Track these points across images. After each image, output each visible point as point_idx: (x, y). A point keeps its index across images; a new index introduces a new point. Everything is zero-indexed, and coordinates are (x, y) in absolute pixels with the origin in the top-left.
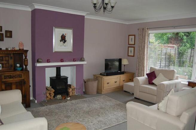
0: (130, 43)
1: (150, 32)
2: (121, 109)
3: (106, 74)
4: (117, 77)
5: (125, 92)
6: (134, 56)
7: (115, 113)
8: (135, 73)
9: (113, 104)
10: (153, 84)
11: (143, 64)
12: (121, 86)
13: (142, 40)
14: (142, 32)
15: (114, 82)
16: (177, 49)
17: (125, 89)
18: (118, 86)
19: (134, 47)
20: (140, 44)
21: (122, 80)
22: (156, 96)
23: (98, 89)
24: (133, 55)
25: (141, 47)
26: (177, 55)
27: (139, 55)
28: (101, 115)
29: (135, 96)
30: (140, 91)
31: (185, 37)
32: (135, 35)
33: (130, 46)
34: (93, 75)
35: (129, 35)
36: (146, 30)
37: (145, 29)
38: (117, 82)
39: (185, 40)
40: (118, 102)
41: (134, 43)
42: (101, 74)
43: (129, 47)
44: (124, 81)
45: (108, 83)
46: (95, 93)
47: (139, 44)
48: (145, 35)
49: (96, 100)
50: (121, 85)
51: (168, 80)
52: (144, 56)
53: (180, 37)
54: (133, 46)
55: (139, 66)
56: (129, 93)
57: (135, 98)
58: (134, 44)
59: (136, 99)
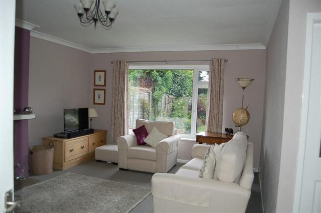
0: (96, 84)
1: (131, 67)
2: (112, 189)
3: (66, 136)
4: (84, 138)
5: (98, 162)
6: (104, 104)
7: (108, 198)
8: (107, 131)
9: (95, 185)
10: (144, 144)
11: (123, 116)
12: (90, 154)
13: (119, 79)
14: (118, 67)
15: (80, 148)
16: (151, 94)
17: (97, 157)
18: (86, 153)
19: (104, 90)
20: (116, 84)
21: (91, 144)
22: (155, 161)
23: (54, 163)
24: (103, 102)
25: (118, 89)
26: (151, 103)
27: (115, 102)
28: (87, 207)
29: (121, 165)
30: (128, 158)
31: (159, 78)
32: (105, 72)
33: (97, 88)
34: (42, 139)
35: (95, 71)
36: (126, 63)
37: (124, 63)
38: (84, 148)
39: (160, 83)
40: (101, 180)
41: (103, 84)
42: (56, 136)
43: (95, 90)
44: (93, 144)
45: (71, 151)
46: (52, 171)
47: (114, 85)
48: (124, 72)
49: (60, 183)
50: (89, 152)
51: (167, 136)
52: (124, 103)
53: (153, 77)
54: (103, 88)
55: (115, 119)
56: (105, 162)
57: (121, 169)
58: (105, 85)
59: (122, 171)
